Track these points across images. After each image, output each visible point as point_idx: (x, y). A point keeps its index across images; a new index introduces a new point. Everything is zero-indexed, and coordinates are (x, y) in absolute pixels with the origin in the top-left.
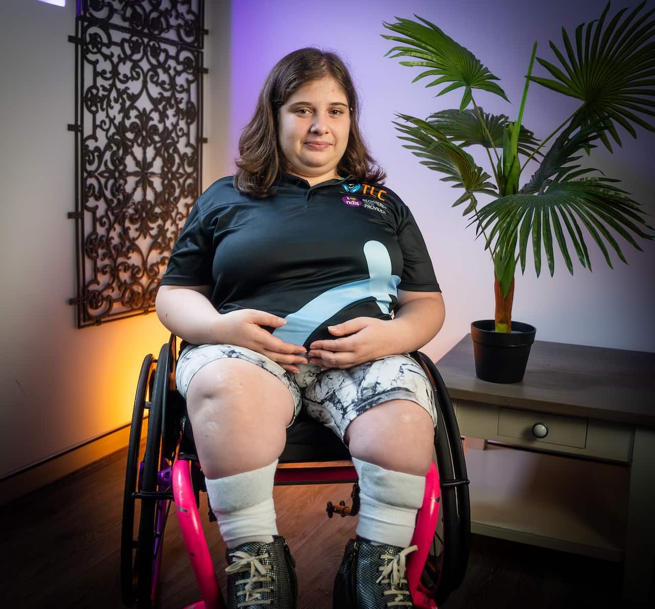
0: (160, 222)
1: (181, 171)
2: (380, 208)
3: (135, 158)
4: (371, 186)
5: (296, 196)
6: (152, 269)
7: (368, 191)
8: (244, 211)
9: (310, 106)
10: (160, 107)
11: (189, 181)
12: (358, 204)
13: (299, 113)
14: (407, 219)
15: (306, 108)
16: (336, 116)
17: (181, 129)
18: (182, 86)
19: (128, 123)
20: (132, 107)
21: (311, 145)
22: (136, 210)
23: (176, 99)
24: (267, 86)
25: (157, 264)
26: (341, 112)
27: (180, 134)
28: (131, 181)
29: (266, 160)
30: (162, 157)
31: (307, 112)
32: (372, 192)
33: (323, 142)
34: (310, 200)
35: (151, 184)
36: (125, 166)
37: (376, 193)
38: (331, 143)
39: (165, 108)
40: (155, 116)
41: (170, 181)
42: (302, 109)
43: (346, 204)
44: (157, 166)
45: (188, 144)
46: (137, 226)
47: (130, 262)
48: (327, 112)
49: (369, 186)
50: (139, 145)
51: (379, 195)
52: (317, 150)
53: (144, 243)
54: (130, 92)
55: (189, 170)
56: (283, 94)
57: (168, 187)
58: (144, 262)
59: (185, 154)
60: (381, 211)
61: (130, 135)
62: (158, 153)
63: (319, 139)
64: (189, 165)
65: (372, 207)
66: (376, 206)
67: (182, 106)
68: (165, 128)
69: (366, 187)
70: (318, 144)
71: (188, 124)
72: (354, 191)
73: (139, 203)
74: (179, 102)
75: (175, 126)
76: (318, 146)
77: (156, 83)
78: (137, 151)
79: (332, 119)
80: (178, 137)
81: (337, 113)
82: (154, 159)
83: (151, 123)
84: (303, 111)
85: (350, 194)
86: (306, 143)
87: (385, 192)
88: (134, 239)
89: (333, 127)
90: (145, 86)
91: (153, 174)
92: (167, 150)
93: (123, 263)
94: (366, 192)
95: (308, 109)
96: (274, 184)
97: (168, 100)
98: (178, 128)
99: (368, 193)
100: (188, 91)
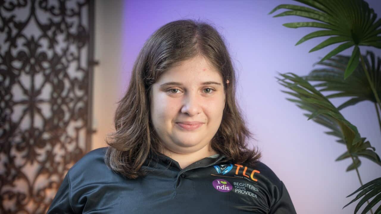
0: (48, 147)
1: (71, 95)
2: (252, 191)
3: (22, 87)
4: (244, 165)
5: (165, 179)
6: (38, 194)
7: (241, 172)
8: (113, 192)
9: (180, 86)
10: (50, 33)
11: (80, 105)
12: (229, 189)
13: (170, 93)
14: (281, 200)
15: (177, 88)
16: (208, 94)
17: (72, 54)
18: (72, 10)
19: (14, 52)
20: (19, 35)
21: (182, 125)
22: (24, 139)
23: (66, 24)
24: (140, 62)
25: (44, 189)
26: (214, 90)
27: (70, 58)
28: (18, 110)
29: (138, 138)
30: (52, 83)
31: (179, 92)
32: (244, 173)
33: (195, 122)
34: (180, 185)
35: (39, 111)
36: (12, 96)
37: (249, 174)
38: (204, 121)
39: (55, 34)
40: (45, 43)
41: (59, 107)
42: (173, 88)
43: (216, 189)
44: (46, 92)
45: (79, 68)
46: (24, 153)
47: (16, 190)
48: (199, 91)
49: (242, 166)
50: (27, 73)
51: (252, 176)
52: (188, 130)
53: (30, 170)
54: (17, 20)
55: (79, 93)
56: (154, 73)
57: (58, 113)
58: (31, 189)
59: (76, 79)
60: (252, 195)
61: (17, 64)
62: (47, 79)
63: (190, 120)
64: (81, 88)
65: (243, 192)
66: (247, 189)
67: (73, 30)
68: (55, 55)
69: (239, 167)
70: (189, 125)
71: (79, 48)
72: (226, 172)
73: (26, 131)
74: (68, 26)
75: (65, 51)
76: (189, 126)
77: (46, 9)
78: (25, 80)
79: (204, 97)
80: (69, 62)
81: (210, 91)
82: (43, 86)
83: (40, 50)
84: (174, 91)
85: (222, 177)
86: (177, 123)
87: (259, 172)
88: (21, 167)
89: (205, 106)
90: (33, 12)
91: (42, 101)
92: (57, 75)
93: (8, 192)
94: (239, 173)
95: (179, 88)
96: (145, 164)
97: (58, 25)
98: (68, 53)
99: (240, 174)
100: (79, 14)
